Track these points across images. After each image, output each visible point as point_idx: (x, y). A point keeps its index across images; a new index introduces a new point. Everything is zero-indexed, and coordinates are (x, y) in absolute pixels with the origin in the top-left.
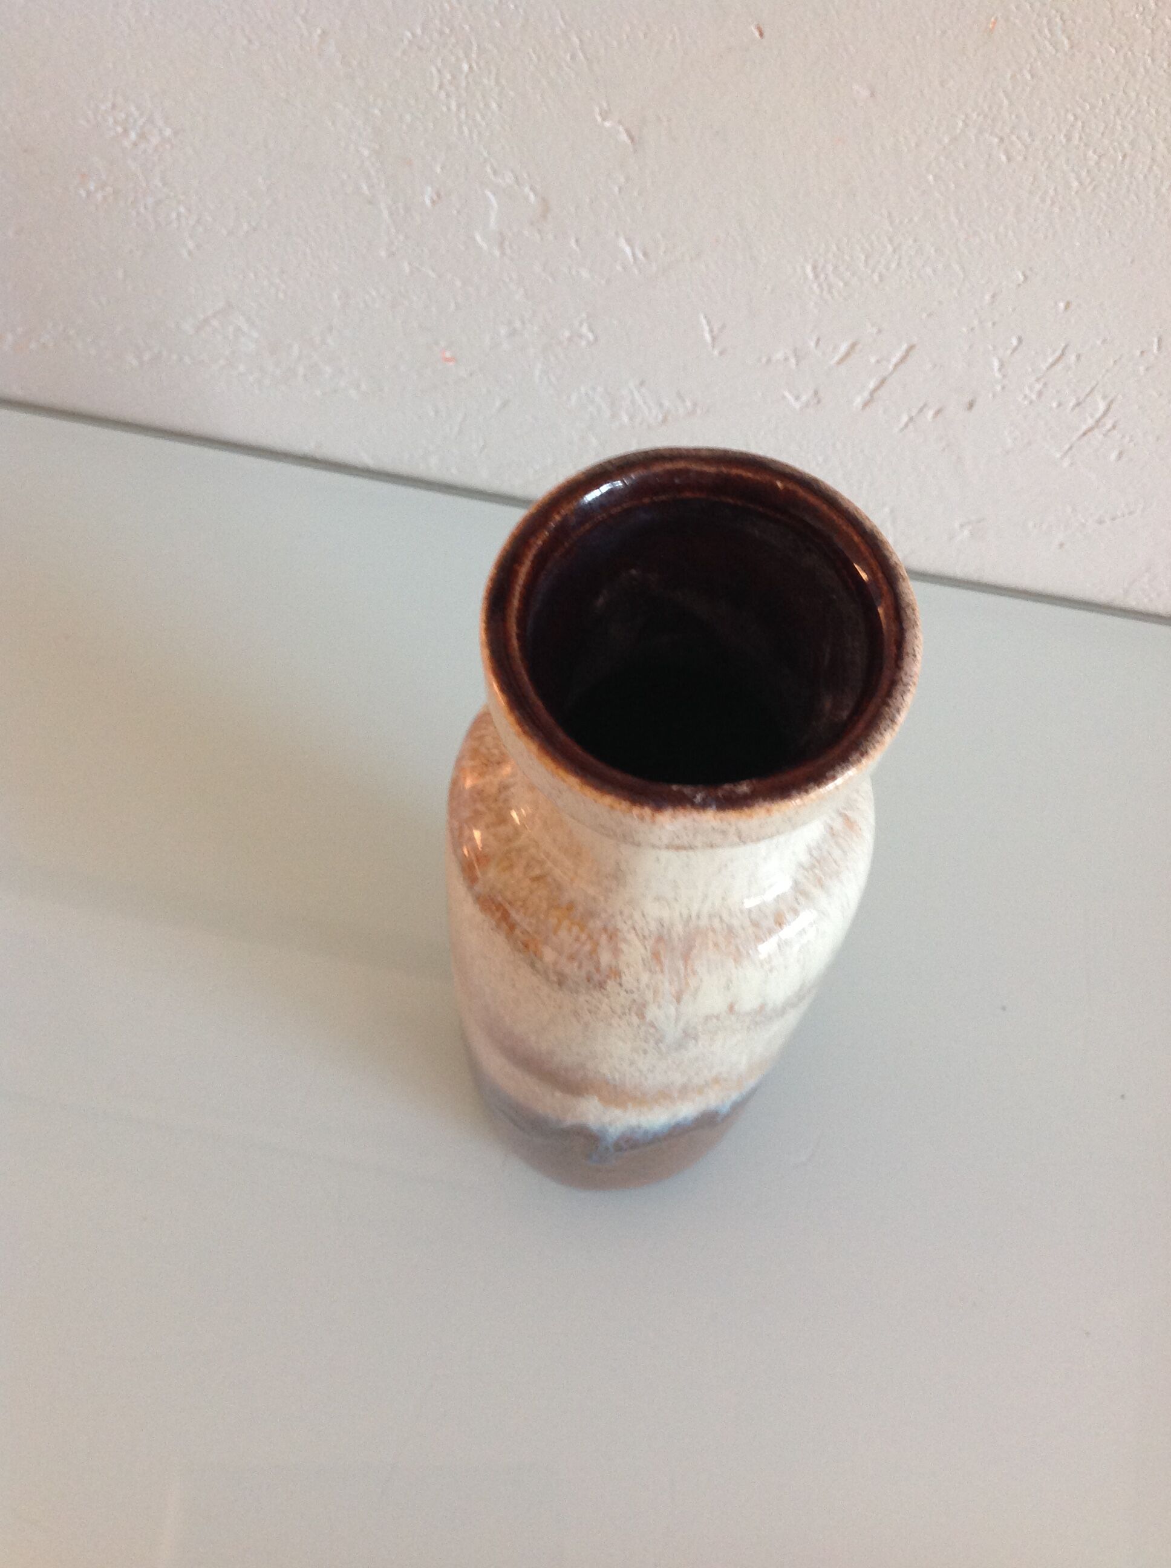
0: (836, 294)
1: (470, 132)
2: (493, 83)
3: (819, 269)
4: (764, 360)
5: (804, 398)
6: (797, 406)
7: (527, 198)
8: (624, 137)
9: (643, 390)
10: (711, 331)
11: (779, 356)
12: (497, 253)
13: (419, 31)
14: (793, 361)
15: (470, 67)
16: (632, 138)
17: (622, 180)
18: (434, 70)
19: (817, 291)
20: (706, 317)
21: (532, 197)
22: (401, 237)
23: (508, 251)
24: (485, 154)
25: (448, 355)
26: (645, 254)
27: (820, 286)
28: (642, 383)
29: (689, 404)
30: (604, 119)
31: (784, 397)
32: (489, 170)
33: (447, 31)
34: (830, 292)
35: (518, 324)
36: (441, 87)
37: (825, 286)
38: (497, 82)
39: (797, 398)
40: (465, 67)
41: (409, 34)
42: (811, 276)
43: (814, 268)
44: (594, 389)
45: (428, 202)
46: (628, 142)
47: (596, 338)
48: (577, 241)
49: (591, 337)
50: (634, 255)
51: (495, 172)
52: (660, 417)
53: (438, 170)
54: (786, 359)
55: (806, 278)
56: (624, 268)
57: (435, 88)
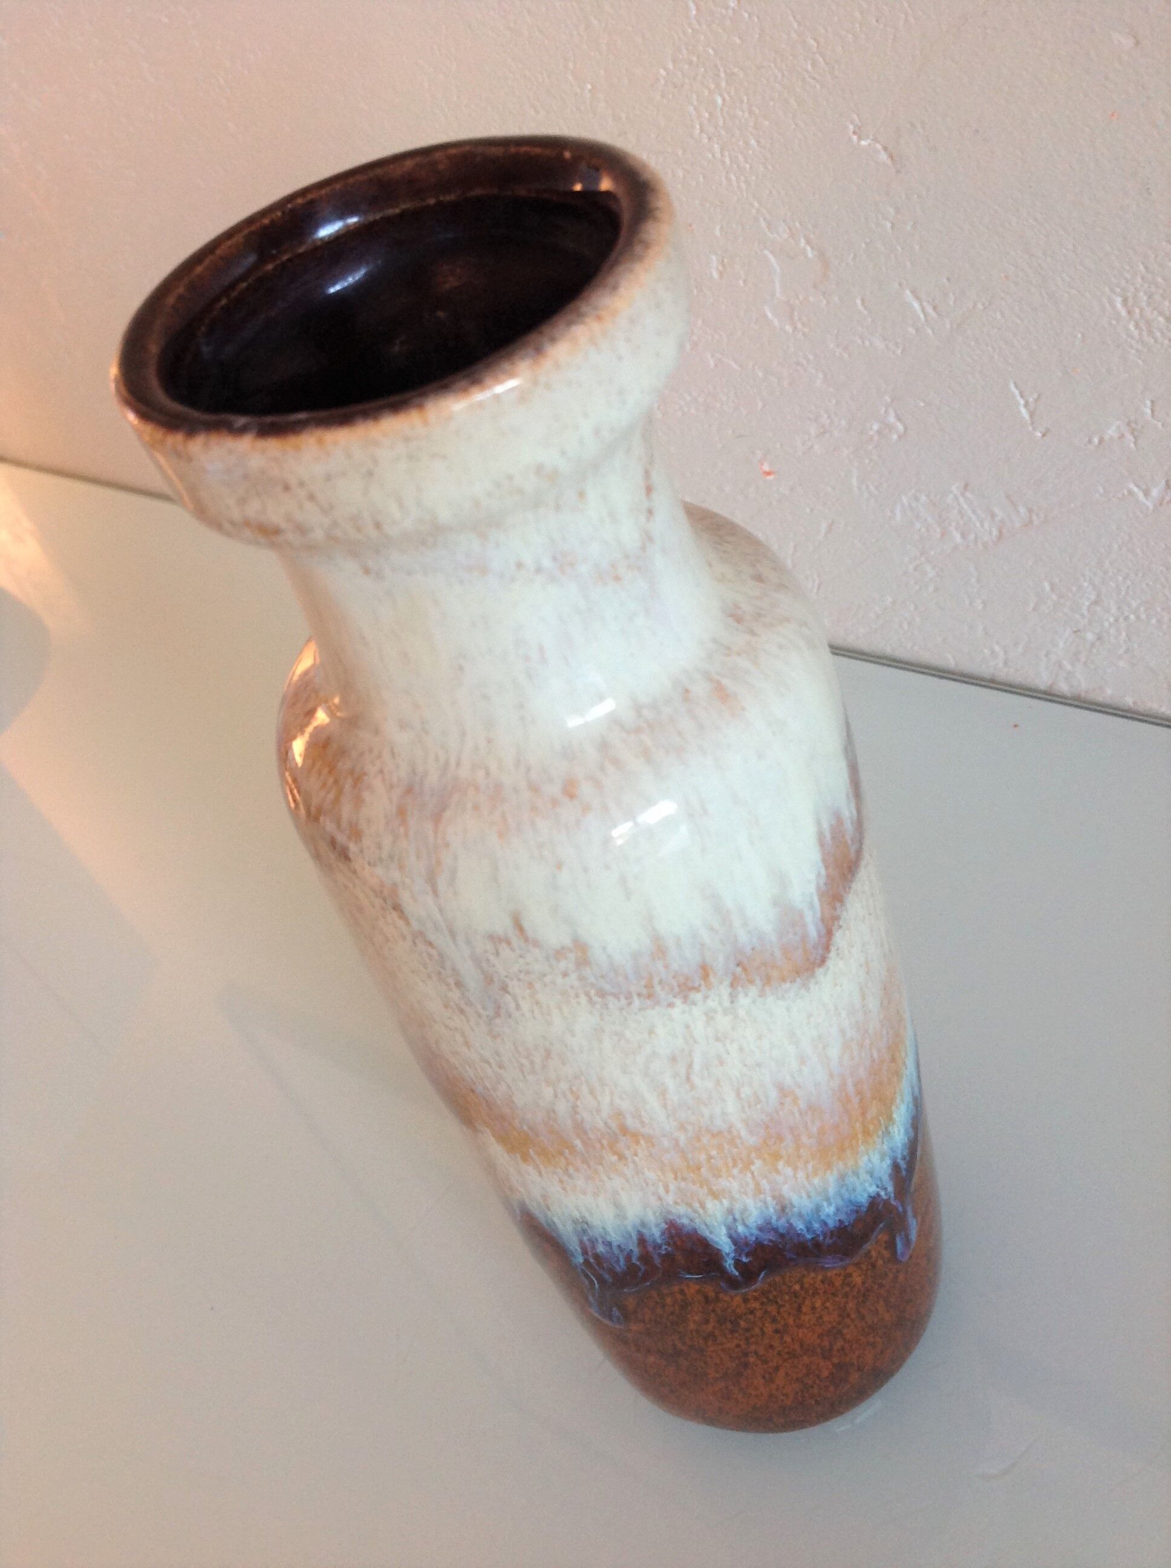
0: (1158, 334)
1: (738, 178)
2: (747, 114)
3: (1130, 301)
4: (1096, 440)
5: (1155, 492)
6: (1150, 505)
7: (804, 252)
8: (883, 157)
9: (968, 494)
10: (1026, 405)
11: (1111, 432)
12: (789, 328)
13: (670, 66)
14: (1129, 437)
15: (724, 100)
16: (891, 157)
17: (892, 211)
18: (691, 109)
19: (1136, 333)
20: (1016, 386)
21: (810, 253)
22: (700, 322)
23: (799, 326)
24: (756, 204)
25: (766, 467)
26: (935, 308)
27: (1137, 326)
28: (966, 486)
29: (1022, 510)
30: (860, 138)
31: (1130, 492)
32: (763, 224)
33: (695, 59)
34: (1151, 333)
35: (824, 419)
36: (702, 131)
37: (1142, 325)
38: (751, 112)
39: (1147, 493)
40: (719, 101)
41: (663, 72)
42: (1124, 313)
43: (1125, 301)
44: (917, 499)
45: (715, 275)
46: (889, 162)
47: (906, 428)
48: (863, 301)
49: (900, 427)
50: (923, 310)
51: (769, 225)
52: (995, 532)
53: (717, 232)
54: (1122, 436)
55: (1118, 318)
56: (917, 330)
57: (697, 132)
